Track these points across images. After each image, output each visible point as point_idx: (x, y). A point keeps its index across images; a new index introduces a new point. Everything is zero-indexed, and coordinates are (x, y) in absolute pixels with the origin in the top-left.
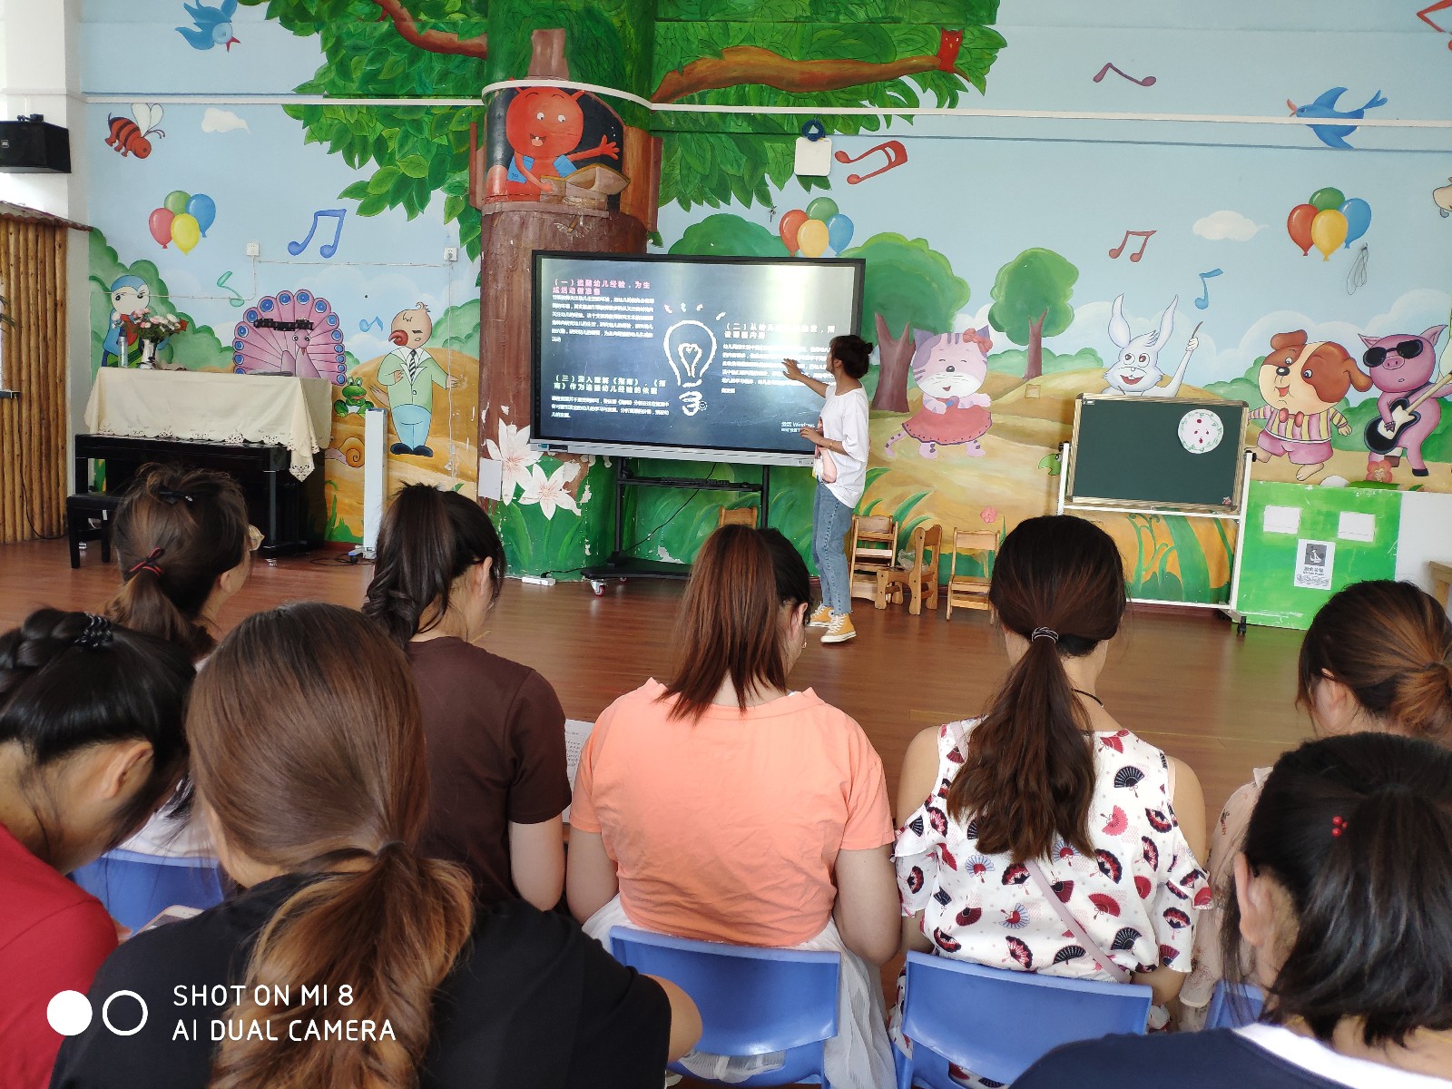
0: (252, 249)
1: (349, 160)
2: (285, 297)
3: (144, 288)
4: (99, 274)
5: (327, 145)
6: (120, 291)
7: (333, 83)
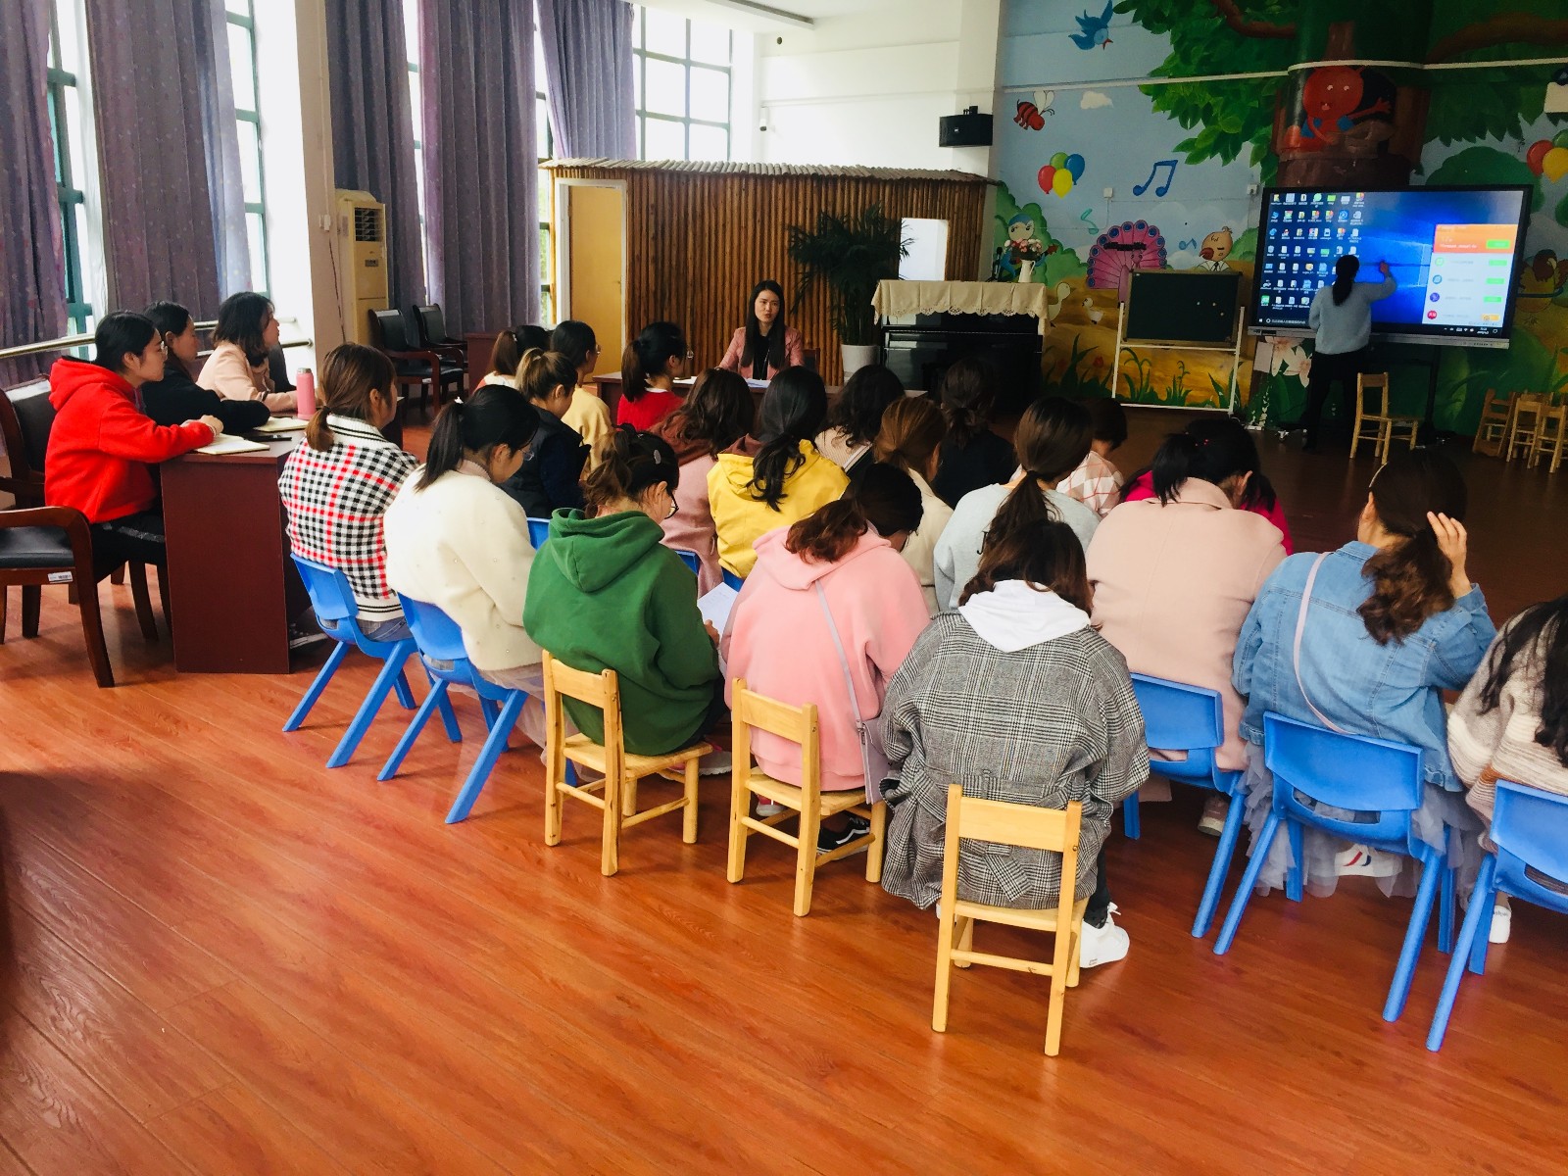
0: (1108, 192)
1: (1184, 124)
2: (1128, 226)
3: (1031, 222)
4: (1002, 215)
5: (1169, 112)
6: (1015, 225)
7: (1176, 66)
